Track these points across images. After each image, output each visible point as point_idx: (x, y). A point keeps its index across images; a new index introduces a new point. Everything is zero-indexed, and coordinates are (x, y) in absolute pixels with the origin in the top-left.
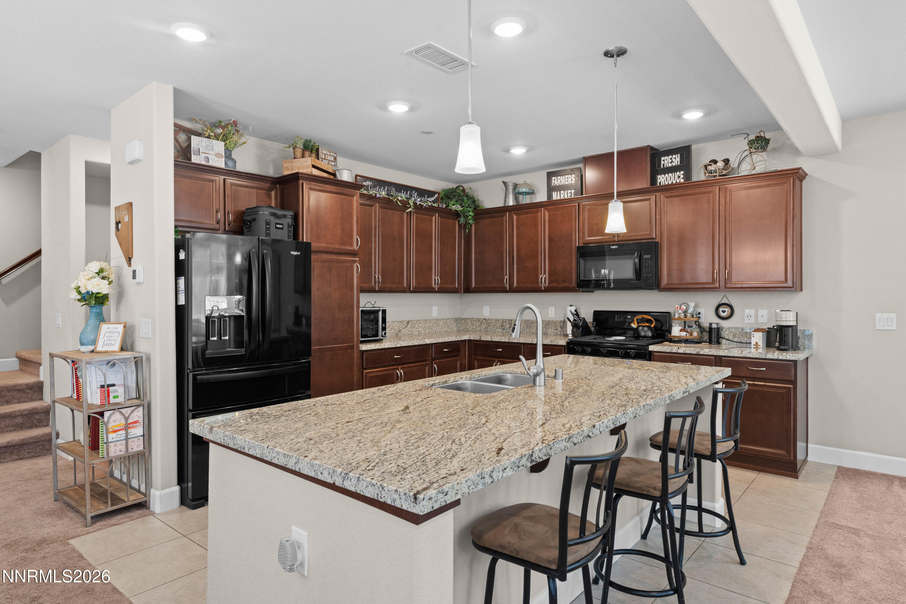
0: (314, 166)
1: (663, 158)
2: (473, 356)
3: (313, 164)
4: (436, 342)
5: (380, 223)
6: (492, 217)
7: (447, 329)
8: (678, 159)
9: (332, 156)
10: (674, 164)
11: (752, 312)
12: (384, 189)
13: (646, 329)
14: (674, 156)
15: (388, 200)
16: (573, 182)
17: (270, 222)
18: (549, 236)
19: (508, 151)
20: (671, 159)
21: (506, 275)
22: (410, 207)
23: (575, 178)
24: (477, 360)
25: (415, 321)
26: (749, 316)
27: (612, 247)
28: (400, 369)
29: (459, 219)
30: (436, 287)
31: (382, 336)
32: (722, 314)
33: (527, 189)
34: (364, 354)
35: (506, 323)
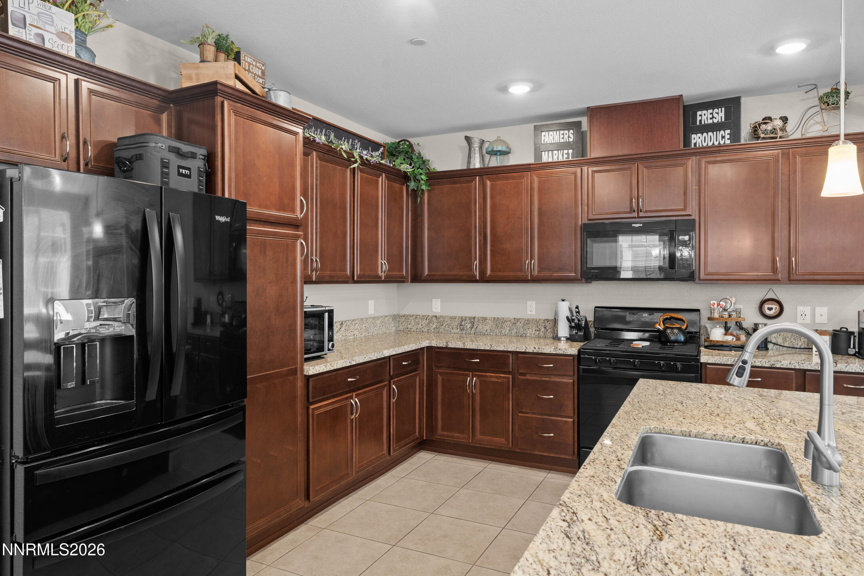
0: (237, 77)
1: (699, 113)
2: (434, 368)
3: (237, 72)
4: (395, 353)
5: (318, 182)
6: (454, 183)
7: (385, 331)
8: (722, 114)
9: (259, 68)
10: (715, 121)
11: (807, 310)
12: (321, 132)
13: (676, 331)
14: (716, 110)
15: (328, 148)
16: (571, 140)
17: (168, 163)
18: (539, 209)
19: (504, 89)
20: (712, 114)
21: (476, 259)
22: (356, 162)
23: (573, 134)
24: (441, 374)
25: (350, 322)
26: (804, 315)
27: (633, 225)
28: (354, 397)
29: (408, 183)
30: (383, 275)
31: (329, 350)
32: (768, 312)
33: (504, 147)
34: (311, 380)
35: (466, 322)
